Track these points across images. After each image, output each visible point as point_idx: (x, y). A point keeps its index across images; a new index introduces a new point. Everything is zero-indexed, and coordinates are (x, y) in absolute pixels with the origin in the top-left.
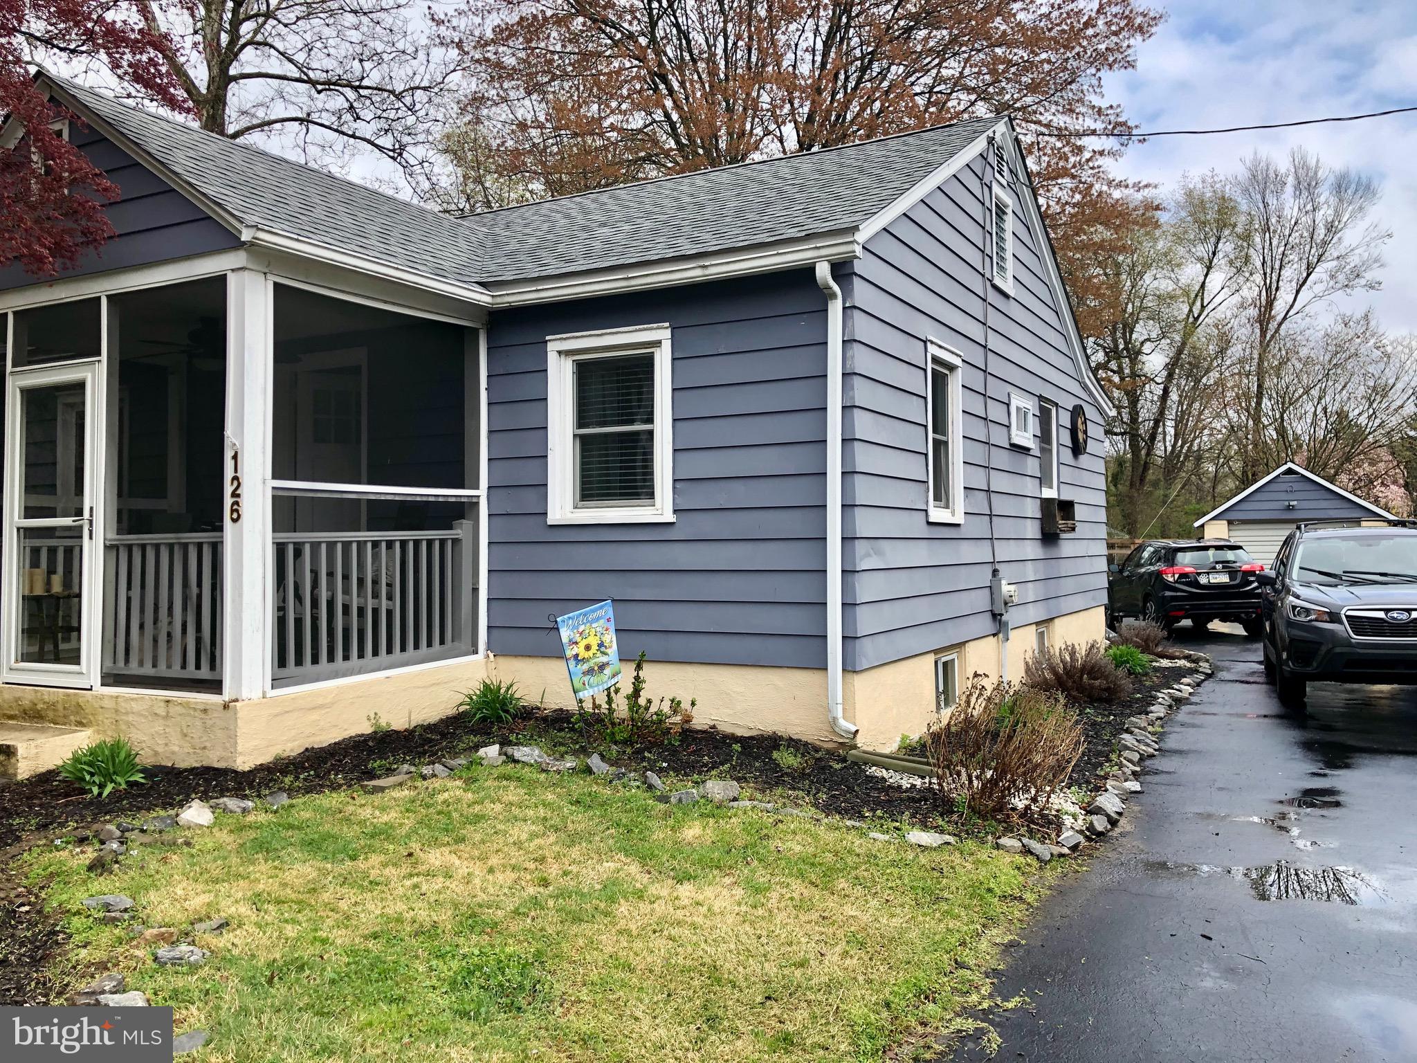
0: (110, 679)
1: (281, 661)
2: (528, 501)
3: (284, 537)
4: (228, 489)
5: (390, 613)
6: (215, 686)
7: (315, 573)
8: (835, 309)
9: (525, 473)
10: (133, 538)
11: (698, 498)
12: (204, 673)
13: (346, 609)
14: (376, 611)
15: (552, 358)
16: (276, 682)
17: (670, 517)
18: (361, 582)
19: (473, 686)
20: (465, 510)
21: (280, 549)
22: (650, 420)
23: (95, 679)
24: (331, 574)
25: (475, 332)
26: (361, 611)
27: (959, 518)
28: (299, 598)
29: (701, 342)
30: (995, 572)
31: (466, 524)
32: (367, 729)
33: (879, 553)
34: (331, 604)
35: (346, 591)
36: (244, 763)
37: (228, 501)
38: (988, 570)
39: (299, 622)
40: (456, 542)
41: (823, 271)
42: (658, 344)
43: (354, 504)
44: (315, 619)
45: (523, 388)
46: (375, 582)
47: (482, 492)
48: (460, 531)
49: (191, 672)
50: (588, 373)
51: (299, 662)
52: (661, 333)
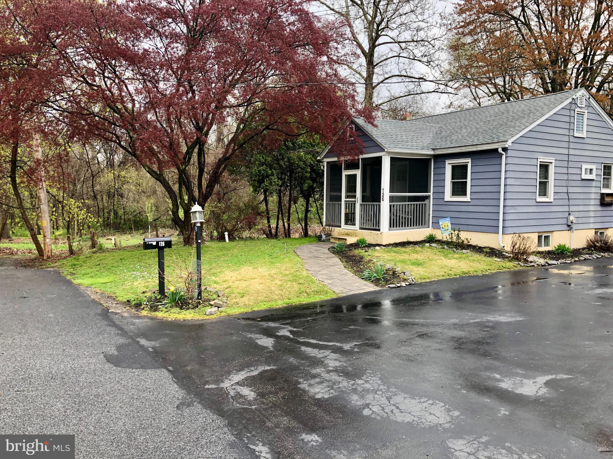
0: (361, 228)
1: (390, 227)
2: (441, 196)
3: (391, 203)
4: (382, 195)
5: (411, 219)
6: (379, 230)
7: (396, 210)
8: (504, 157)
9: (440, 189)
10: (364, 203)
11: (475, 196)
12: (377, 228)
13: (402, 217)
14: (408, 218)
15: (447, 164)
16: (389, 230)
17: (470, 200)
18: (405, 212)
19: (428, 234)
20: (427, 197)
21: (390, 206)
22: (466, 179)
23: (358, 228)
24: (399, 210)
25: (431, 159)
26: (405, 218)
27: (552, 200)
28: (393, 215)
29: (477, 162)
30: (569, 214)
31: (428, 200)
32: (406, 241)
33: (515, 209)
34: (399, 216)
35: (402, 214)
36: (384, 244)
37: (382, 197)
38: (568, 213)
39: (393, 219)
40: (425, 204)
41: (500, 150)
42: (468, 162)
43: (405, 197)
44: (396, 219)
45: (440, 171)
46: (408, 212)
47: (431, 194)
48: (426, 202)
49: (375, 228)
50: (454, 168)
51: (393, 227)
52: (469, 160)
